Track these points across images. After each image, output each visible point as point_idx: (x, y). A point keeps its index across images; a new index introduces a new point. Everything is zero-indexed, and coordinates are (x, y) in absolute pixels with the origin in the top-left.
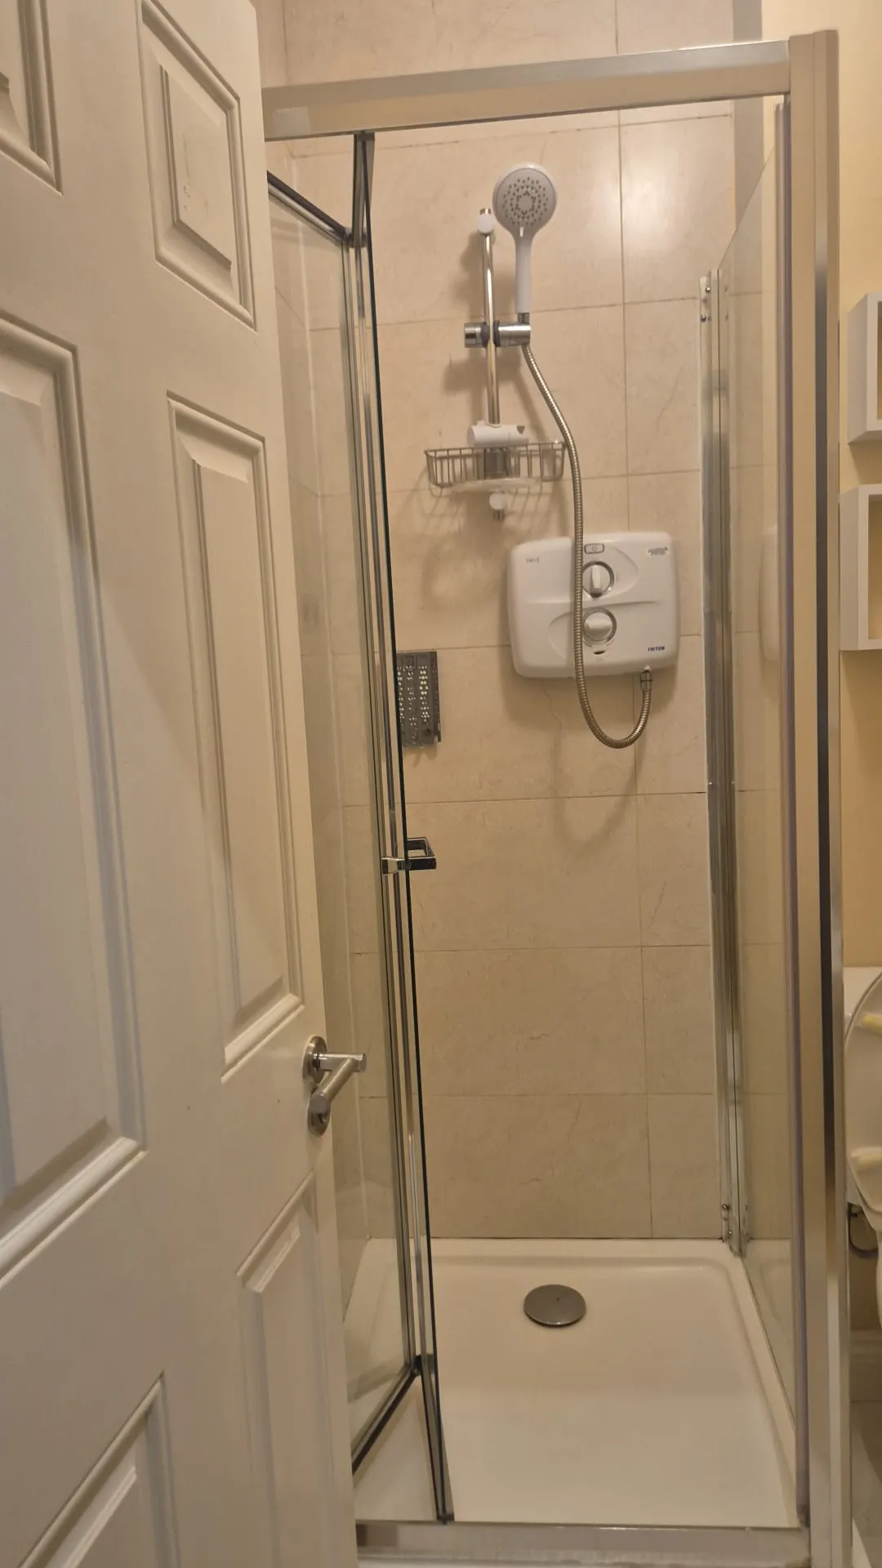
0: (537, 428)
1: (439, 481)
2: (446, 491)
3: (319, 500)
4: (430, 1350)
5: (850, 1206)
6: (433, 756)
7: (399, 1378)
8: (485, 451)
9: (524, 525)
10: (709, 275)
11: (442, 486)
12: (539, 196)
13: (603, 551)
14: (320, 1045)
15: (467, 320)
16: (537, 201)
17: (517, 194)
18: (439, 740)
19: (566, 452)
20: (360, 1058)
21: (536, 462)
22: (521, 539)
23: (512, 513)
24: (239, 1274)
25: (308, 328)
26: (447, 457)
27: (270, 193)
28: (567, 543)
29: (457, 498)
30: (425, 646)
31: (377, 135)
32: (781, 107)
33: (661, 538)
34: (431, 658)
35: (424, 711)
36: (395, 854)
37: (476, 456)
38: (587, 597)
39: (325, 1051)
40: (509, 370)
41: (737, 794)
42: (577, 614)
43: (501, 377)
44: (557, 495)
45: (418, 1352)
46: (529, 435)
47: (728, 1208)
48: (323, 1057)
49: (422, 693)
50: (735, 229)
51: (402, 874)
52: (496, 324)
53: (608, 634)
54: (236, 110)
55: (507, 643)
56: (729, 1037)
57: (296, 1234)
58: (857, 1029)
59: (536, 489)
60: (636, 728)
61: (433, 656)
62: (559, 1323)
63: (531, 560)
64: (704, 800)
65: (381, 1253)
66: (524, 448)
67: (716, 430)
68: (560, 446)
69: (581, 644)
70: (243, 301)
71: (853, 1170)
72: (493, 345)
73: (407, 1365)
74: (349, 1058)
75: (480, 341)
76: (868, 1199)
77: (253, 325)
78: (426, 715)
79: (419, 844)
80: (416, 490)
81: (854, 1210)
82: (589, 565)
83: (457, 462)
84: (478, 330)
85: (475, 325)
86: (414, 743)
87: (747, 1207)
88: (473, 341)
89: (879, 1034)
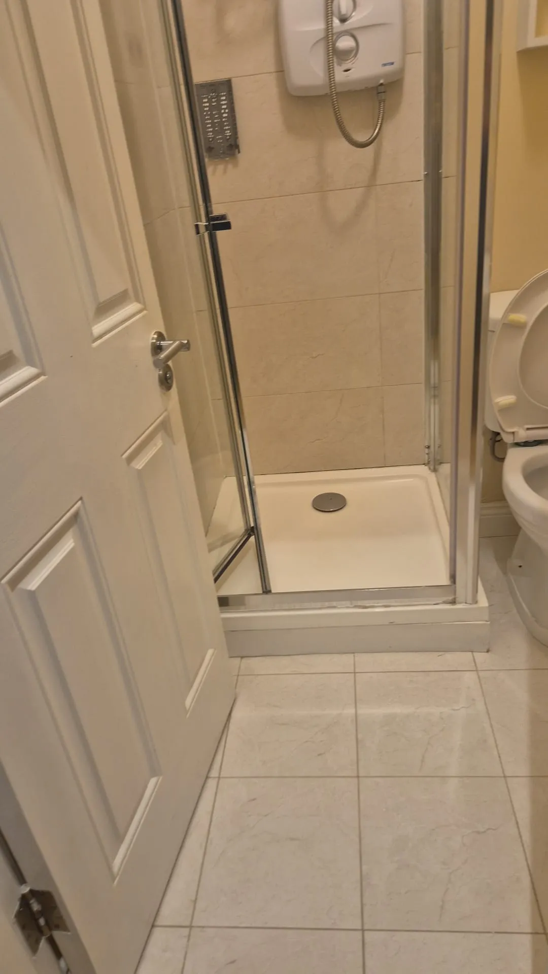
5: (494, 432)
6: (236, 165)
7: (242, 537)
14: (161, 337)
18: (239, 152)
20: (185, 342)
24: (124, 456)
30: (222, 76)
34: (228, 86)
35: (227, 130)
38: (336, 22)
39: (164, 339)
41: (443, 180)
42: (329, 38)
45: (252, 525)
47: (429, 447)
48: (163, 343)
49: (225, 115)
53: (352, 56)
55: (281, 70)
57: (159, 443)
58: (504, 325)
60: (372, 135)
61: (228, 84)
62: (332, 510)
64: (421, 186)
69: (333, 65)
71: (495, 410)
73: (246, 530)
76: (504, 427)
78: (228, 133)
79: (222, 218)
81: (495, 435)
86: (222, 156)
87: (439, 447)
89: (518, 327)
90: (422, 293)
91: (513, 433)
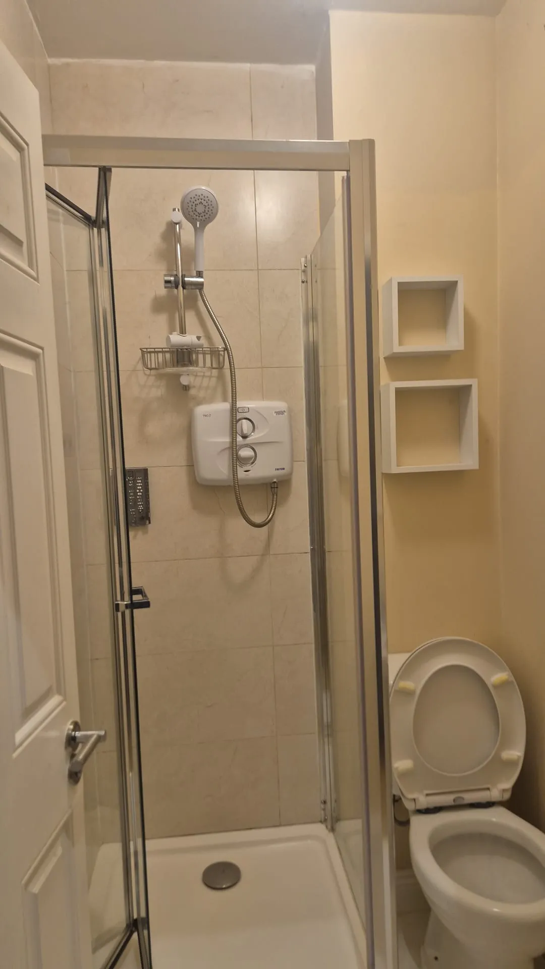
0: (209, 338)
1: (149, 367)
2: (153, 372)
3: (72, 374)
4: (143, 914)
5: (394, 796)
6: (146, 532)
7: (123, 935)
8: (177, 351)
9: (202, 394)
10: (306, 257)
11: (151, 369)
12: (208, 205)
13: (249, 411)
14: (77, 727)
15: (164, 272)
16: (207, 207)
17: (195, 203)
18: (150, 523)
19: (226, 352)
20: (102, 733)
21: (208, 357)
22: (200, 403)
23: (194, 387)
24: (23, 882)
25: (65, 269)
26: (155, 352)
27: (47, 196)
28: (227, 406)
29: (160, 377)
30: (141, 465)
31: (113, 169)
32: (345, 178)
33: (281, 405)
34: (144, 472)
35: (140, 505)
36: (122, 599)
37: (171, 352)
38: (239, 439)
39: (79, 730)
40: (191, 303)
41: (326, 554)
42: (233, 448)
43: (186, 307)
44: (221, 377)
45: (135, 916)
46: (203, 341)
47: (325, 802)
48: (78, 734)
49: (139, 494)
50: (319, 234)
51: (128, 612)
52: (183, 276)
53: (251, 461)
54: (26, 152)
55: (191, 465)
56: (324, 695)
57: (59, 851)
58: (396, 691)
59: (208, 374)
60: (268, 517)
61: (145, 471)
62: (224, 886)
63: (206, 416)
64: (308, 557)
65: (112, 852)
66: (201, 349)
67: (311, 339)
68: (223, 349)
69: (236, 466)
70: (30, 265)
71: (395, 775)
72: (181, 288)
73: (128, 926)
74: (95, 733)
75: (174, 285)
76: (404, 791)
77: (36, 279)
78: (141, 507)
79: (139, 591)
80: (134, 370)
81: (396, 798)
82: (240, 419)
83: (160, 355)
84: (172, 279)
85: (171, 276)
86: (133, 525)
87: (336, 801)
88: (169, 285)
89: (408, 693)
90: (313, 646)
91: (414, 800)
